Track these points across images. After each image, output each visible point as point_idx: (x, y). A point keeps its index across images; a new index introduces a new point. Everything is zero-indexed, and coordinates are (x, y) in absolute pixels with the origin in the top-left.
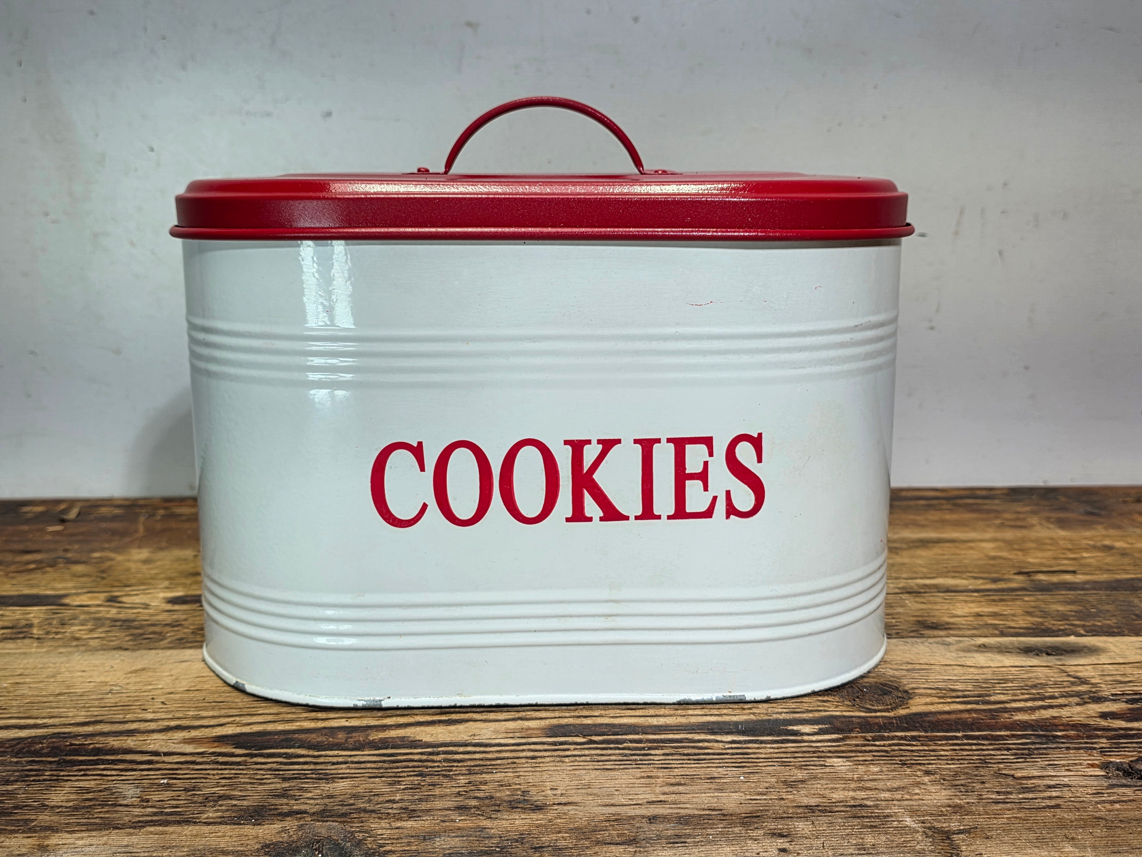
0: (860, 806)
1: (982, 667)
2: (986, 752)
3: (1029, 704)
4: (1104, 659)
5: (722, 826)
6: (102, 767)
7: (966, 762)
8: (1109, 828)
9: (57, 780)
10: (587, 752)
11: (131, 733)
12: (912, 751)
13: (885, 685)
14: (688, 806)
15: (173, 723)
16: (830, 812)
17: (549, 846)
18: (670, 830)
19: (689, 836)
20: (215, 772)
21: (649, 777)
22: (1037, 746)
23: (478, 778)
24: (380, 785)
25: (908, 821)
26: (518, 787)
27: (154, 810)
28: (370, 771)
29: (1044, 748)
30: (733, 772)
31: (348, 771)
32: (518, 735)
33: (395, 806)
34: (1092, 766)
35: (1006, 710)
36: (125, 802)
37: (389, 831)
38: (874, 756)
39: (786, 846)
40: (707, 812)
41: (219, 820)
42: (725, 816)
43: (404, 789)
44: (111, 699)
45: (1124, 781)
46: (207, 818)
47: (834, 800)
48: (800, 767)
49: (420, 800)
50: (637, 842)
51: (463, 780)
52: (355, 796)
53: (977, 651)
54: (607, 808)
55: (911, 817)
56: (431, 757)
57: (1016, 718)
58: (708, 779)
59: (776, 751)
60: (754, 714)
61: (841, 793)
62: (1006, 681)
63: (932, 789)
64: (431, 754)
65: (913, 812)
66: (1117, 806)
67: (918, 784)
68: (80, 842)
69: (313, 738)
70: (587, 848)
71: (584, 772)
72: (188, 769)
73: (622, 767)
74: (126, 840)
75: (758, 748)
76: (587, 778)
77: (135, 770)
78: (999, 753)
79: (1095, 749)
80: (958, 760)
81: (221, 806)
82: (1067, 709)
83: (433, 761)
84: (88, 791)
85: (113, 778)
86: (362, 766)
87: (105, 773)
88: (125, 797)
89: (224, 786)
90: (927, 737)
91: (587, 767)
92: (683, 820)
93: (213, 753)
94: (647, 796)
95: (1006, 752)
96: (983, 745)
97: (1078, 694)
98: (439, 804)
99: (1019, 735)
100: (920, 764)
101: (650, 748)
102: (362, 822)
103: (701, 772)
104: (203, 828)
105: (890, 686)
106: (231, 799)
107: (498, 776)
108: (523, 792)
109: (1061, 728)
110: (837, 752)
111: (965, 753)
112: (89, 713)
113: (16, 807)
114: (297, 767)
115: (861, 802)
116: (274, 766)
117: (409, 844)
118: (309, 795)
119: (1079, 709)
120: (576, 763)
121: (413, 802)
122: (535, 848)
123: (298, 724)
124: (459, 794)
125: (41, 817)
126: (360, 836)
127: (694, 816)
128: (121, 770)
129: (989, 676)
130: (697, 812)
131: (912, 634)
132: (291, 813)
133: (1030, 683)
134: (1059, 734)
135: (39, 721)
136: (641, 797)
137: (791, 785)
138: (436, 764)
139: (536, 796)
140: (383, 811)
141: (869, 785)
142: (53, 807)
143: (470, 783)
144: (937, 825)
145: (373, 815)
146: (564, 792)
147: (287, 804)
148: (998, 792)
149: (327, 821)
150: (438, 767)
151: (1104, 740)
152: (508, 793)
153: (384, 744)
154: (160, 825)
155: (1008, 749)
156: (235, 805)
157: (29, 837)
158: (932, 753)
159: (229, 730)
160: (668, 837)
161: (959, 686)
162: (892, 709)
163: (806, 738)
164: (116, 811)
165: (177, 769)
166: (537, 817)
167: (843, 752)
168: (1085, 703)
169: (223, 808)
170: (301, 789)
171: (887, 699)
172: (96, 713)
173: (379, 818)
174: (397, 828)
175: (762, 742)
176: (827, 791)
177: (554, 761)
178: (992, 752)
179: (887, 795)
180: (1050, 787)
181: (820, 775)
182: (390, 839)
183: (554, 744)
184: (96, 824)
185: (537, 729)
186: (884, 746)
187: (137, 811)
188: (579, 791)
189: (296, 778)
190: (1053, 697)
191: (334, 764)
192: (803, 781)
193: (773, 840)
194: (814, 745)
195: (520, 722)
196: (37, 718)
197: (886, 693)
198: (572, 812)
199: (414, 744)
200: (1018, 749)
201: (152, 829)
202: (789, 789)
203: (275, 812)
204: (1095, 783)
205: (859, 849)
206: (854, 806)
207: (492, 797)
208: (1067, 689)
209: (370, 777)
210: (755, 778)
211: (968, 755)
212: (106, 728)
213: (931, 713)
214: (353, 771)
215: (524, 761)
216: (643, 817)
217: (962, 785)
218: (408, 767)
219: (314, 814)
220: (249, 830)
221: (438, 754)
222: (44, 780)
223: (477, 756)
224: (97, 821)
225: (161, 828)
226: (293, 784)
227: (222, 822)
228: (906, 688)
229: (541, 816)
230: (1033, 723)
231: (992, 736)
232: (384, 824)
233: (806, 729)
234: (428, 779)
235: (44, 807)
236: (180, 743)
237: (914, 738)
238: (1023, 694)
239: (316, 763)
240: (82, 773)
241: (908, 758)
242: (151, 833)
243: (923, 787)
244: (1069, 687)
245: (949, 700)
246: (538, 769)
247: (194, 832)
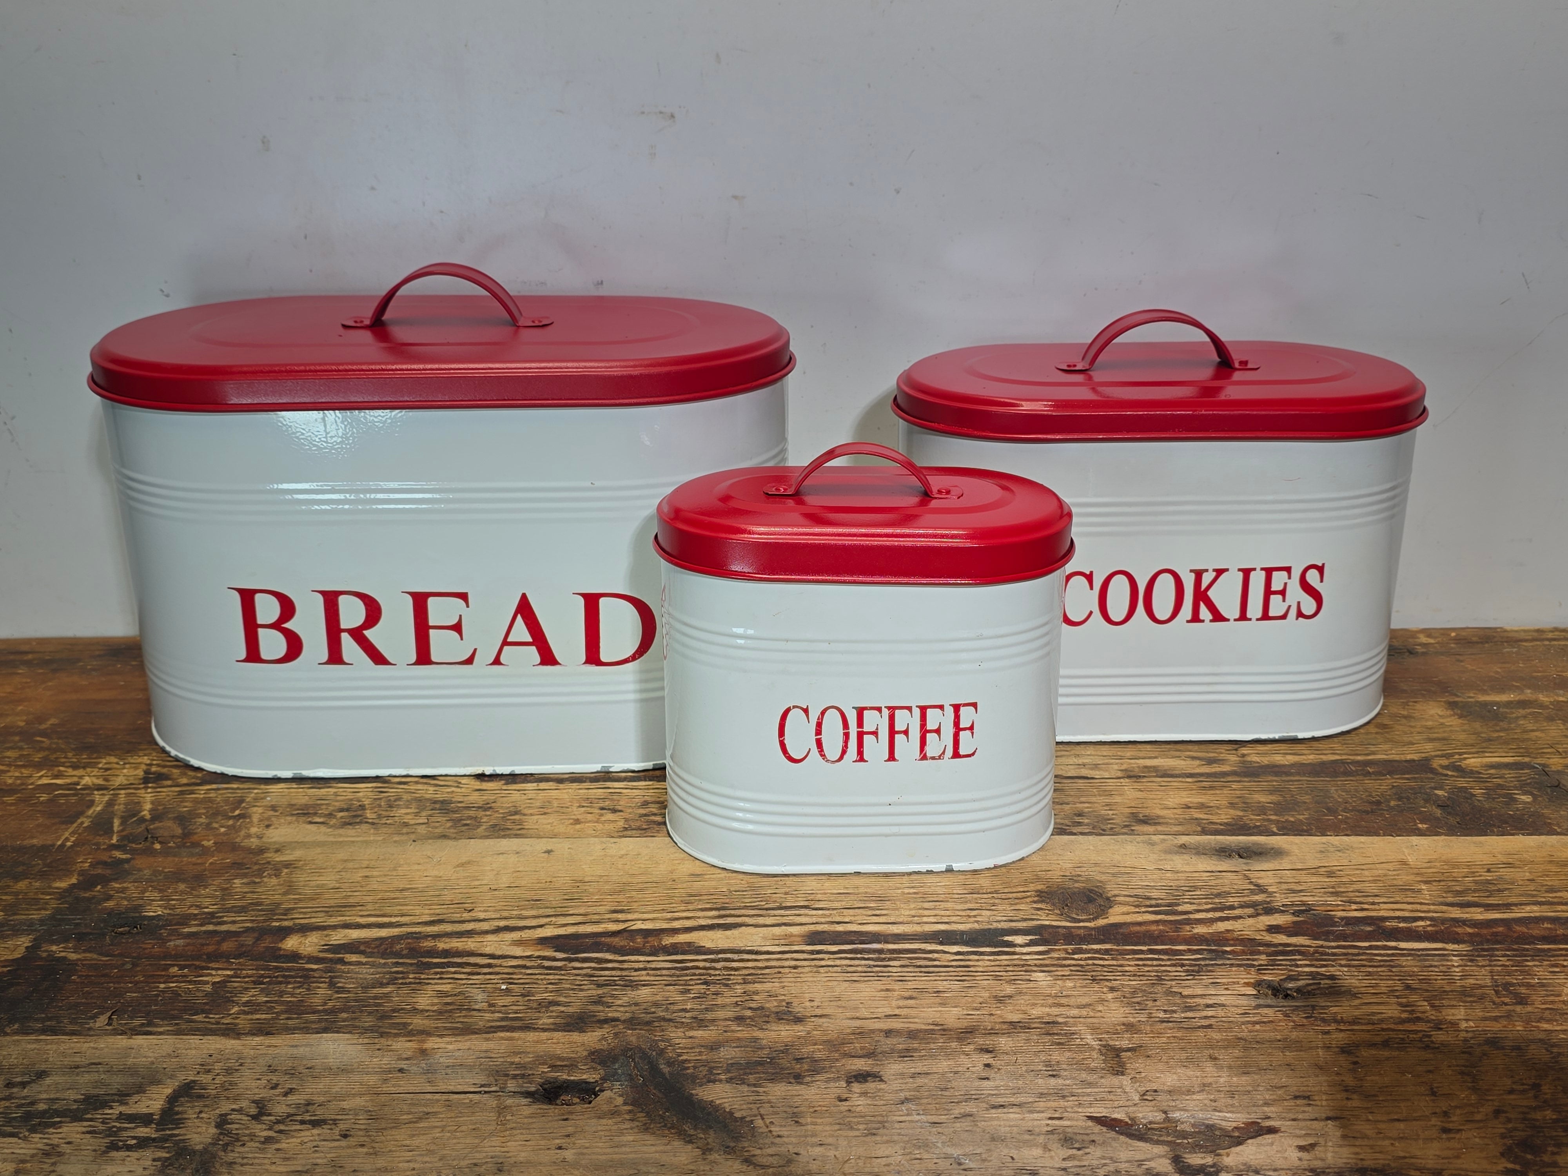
0: (1053, 1023)
1: (1178, 872)
2: (1164, 968)
3: (1210, 915)
4: (1285, 863)
5: (941, 1041)
6: (453, 970)
7: (1145, 978)
8: (1245, 1049)
9: (420, 983)
10: (838, 962)
11: (470, 933)
12: (1103, 966)
13: (1091, 891)
14: (916, 1020)
15: (502, 923)
16: (1029, 1028)
17: (807, 1058)
18: (900, 1043)
19: (915, 1050)
20: (543, 977)
21: (887, 990)
22: (1207, 962)
23: (750, 987)
24: (673, 994)
25: (1089, 1039)
26: (783, 997)
27: (501, 1015)
28: (665, 978)
29: (1212, 965)
30: (956, 986)
31: (648, 978)
32: (782, 942)
33: (688, 1015)
34: (1247, 984)
35: (1188, 922)
36: (477, 1007)
37: (684, 1041)
38: (1071, 971)
39: (991, 1061)
40: (932, 1027)
41: (552, 1027)
42: (945, 1031)
43: (693, 998)
44: (448, 896)
45: (1269, 1002)
46: (542, 1025)
47: (1033, 1017)
48: (1011, 982)
49: (707, 1009)
50: (876, 1056)
51: (739, 989)
52: (656, 1004)
53: (1177, 853)
54: (853, 1021)
55: (1092, 1035)
56: (713, 964)
57: (1196, 931)
58: (935, 992)
59: (993, 963)
60: (977, 922)
61: (1040, 1009)
62: (1195, 888)
63: (1114, 1006)
64: (713, 961)
65: (1094, 1029)
66: (1258, 1027)
67: (1102, 1001)
68: (450, 1047)
69: (616, 941)
70: (837, 1060)
71: (835, 983)
72: (521, 973)
73: (866, 979)
74: (485, 1045)
75: (978, 960)
76: (838, 990)
77: (479, 974)
78: (1174, 969)
79: (1253, 966)
80: (1139, 976)
81: (552, 1012)
82: (1240, 921)
83: (715, 969)
84: (445, 994)
85: (464, 982)
86: (658, 972)
87: (456, 976)
88: (476, 1002)
89: (551, 992)
90: (1117, 950)
91: (838, 979)
92: (912, 1035)
93: (538, 957)
94: (885, 1010)
95: (1179, 969)
96: (1162, 960)
97: (1253, 905)
98: (721, 1014)
99: (1195, 950)
100: (1107, 980)
101: (890, 959)
102: (663, 1031)
103: (930, 985)
104: (541, 1034)
105: (1096, 893)
106: (559, 1005)
107: (767, 986)
108: (788, 1003)
109: (1232, 942)
110: (1041, 965)
111: (1147, 969)
112: (432, 912)
113: (394, 1011)
114: (607, 973)
115: (1054, 1019)
116: (588, 971)
117: (700, 1053)
118: (619, 1002)
119: (1251, 921)
120: (830, 974)
121: (701, 1011)
122: (797, 1059)
123: (603, 926)
124: (736, 1004)
125: (415, 1021)
126: (662, 1045)
127: (920, 1031)
128: (469, 974)
129: (1182, 883)
130: (924, 1027)
131: (1124, 830)
132: (606, 1021)
133: (1215, 891)
134: (1228, 949)
135: (393, 920)
136: (880, 1010)
137: (1000, 1000)
138: (717, 972)
139: (797, 1009)
140: (679, 1020)
141: (1063, 1001)
142: (422, 1011)
143: (745, 993)
144: (1111, 1043)
145: (671, 1024)
146: (820, 1004)
147: (603, 1012)
148: (1165, 1011)
149: (635, 1029)
150: (719, 975)
151: (1263, 957)
152: (776, 1004)
153: (674, 949)
154: (508, 1031)
155: (1182, 965)
156: (563, 1012)
157: (410, 1041)
158: (1119, 969)
159: (548, 932)
160: (900, 1051)
161: (1155, 894)
162: (1095, 919)
163: (1018, 949)
164: (471, 1016)
165: (512, 974)
166: (799, 1030)
167: (1046, 966)
168: (1258, 915)
169: (554, 1014)
170: (612, 996)
171: (1092, 908)
172: (438, 911)
173: (676, 1027)
174: (690, 1037)
175: (982, 954)
176: (1029, 1007)
177: (811, 972)
178: (1168, 969)
179: (1075, 1012)
180: (1208, 1006)
181: (1025, 990)
182: (685, 1048)
183: (812, 952)
184: (457, 1028)
185: (799, 936)
186: (1081, 960)
187: (488, 1016)
188: (832, 1003)
189: (607, 985)
190: (1232, 908)
191: (636, 970)
192: (1010, 997)
193: (981, 1055)
194: (1024, 957)
195: (784, 927)
196: (391, 916)
197: (1091, 900)
198: (826, 1025)
199: (701, 950)
200: (1190, 965)
201: (502, 1034)
202: (999, 1005)
203: (594, 1019)
204: (1245, 1003)
205: (1046, 1066)
206: (1048, 1023)
207: (763, 1008)
208: (1246, 899)
209: (666, 985)
210: (972, 992)
211: (1148, 971)
212: (449, 928)
213: (1125, 924)
214: (652, 978)
215: (787, 970)
216: (881, 1031)
217: (1138, 1003)
218: (694, 975)
219: (624, 1021)
220: (576, 1037)
221: (718, 961)
222: (410, 983)
223: (750, 964)
224: (459, 1025)
225: (508, 1034)
226: (605, 991)
227: (556, 1028)
228: (1109, 895)
229: (801, 1028)
230: (1208, 936)
231: (1172, 950)
232: (680, 1033)
233: (1019, 939)
234: (713, 989)
235: (415, 1011)
236: (510, 945)
237: (1107, 952)
238: (1206, 904)
239: (621, 969)
240: (438, 976)
241: (1099, 973)
242: (502, 1038)
243: (1106, 1003)
244: (1248, 896)
245: (1143, 909)
246: (799, 979)
247: (535, 1038)
